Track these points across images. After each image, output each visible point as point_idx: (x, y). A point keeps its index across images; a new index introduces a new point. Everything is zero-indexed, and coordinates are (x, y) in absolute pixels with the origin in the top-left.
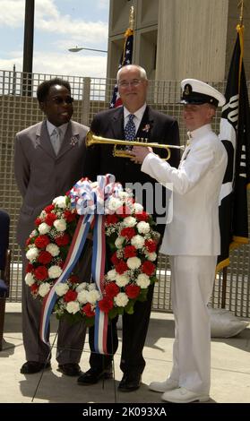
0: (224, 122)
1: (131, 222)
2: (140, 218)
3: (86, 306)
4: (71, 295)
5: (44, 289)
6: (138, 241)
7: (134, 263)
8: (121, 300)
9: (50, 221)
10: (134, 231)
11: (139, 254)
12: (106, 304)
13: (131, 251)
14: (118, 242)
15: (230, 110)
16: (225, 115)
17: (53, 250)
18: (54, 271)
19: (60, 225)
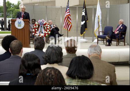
0: (83, 12)
1: (47, 25)
2: (48, 24)
3: (42, 36)
4: (40, 35)
5: (36, 34)
6: (48, 27)
7: (48, 30)
8: (47, 35)
9: (36, 26)
10: (48, 26)
11: (48, 29)
12: (45, 36)
13: (47, 29)
14: (45, 28)
15: (84, 11)
16: (83, 11)
17: (36, 29)
18: (37, 32)
19: (37, 26)
